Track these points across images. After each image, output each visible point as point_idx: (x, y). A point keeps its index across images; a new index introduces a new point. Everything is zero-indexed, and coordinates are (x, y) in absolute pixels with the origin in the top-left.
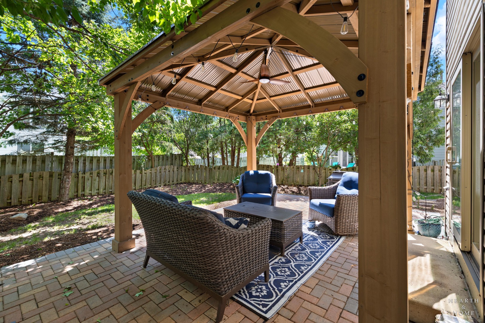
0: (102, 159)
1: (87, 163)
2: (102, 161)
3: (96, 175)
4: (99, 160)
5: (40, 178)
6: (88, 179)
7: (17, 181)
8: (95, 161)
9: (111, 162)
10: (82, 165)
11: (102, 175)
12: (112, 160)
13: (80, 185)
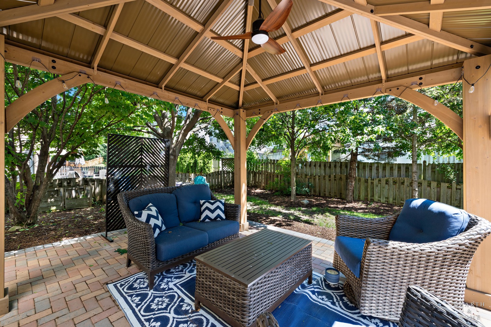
0: (395, 166)
1: (380, 170)
2: (395, 168)
3: (385, 182)
4: (393, 168)
5: (340, 179)
6: (377, 186)
7: (328, 180)
8: (388, 168)
9: (407, 170)
10: (375, 171)
11: (391, 184)
12: (409, 168)
13: (369, 190)
